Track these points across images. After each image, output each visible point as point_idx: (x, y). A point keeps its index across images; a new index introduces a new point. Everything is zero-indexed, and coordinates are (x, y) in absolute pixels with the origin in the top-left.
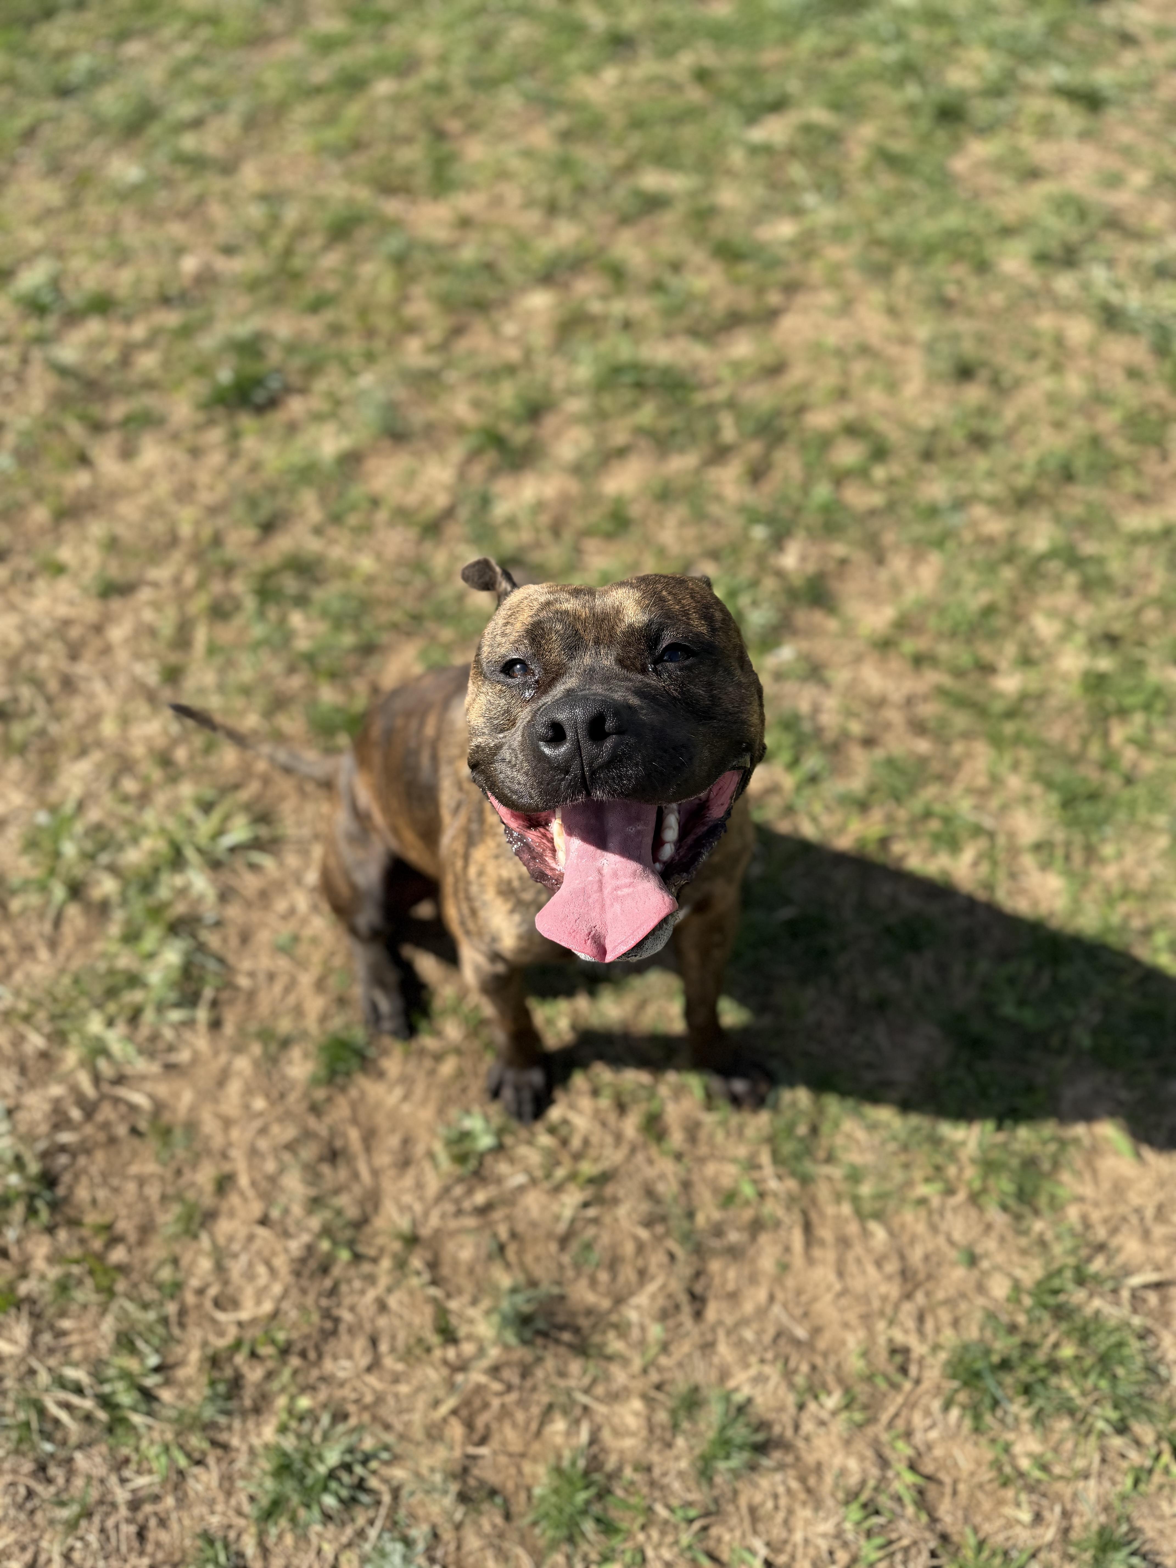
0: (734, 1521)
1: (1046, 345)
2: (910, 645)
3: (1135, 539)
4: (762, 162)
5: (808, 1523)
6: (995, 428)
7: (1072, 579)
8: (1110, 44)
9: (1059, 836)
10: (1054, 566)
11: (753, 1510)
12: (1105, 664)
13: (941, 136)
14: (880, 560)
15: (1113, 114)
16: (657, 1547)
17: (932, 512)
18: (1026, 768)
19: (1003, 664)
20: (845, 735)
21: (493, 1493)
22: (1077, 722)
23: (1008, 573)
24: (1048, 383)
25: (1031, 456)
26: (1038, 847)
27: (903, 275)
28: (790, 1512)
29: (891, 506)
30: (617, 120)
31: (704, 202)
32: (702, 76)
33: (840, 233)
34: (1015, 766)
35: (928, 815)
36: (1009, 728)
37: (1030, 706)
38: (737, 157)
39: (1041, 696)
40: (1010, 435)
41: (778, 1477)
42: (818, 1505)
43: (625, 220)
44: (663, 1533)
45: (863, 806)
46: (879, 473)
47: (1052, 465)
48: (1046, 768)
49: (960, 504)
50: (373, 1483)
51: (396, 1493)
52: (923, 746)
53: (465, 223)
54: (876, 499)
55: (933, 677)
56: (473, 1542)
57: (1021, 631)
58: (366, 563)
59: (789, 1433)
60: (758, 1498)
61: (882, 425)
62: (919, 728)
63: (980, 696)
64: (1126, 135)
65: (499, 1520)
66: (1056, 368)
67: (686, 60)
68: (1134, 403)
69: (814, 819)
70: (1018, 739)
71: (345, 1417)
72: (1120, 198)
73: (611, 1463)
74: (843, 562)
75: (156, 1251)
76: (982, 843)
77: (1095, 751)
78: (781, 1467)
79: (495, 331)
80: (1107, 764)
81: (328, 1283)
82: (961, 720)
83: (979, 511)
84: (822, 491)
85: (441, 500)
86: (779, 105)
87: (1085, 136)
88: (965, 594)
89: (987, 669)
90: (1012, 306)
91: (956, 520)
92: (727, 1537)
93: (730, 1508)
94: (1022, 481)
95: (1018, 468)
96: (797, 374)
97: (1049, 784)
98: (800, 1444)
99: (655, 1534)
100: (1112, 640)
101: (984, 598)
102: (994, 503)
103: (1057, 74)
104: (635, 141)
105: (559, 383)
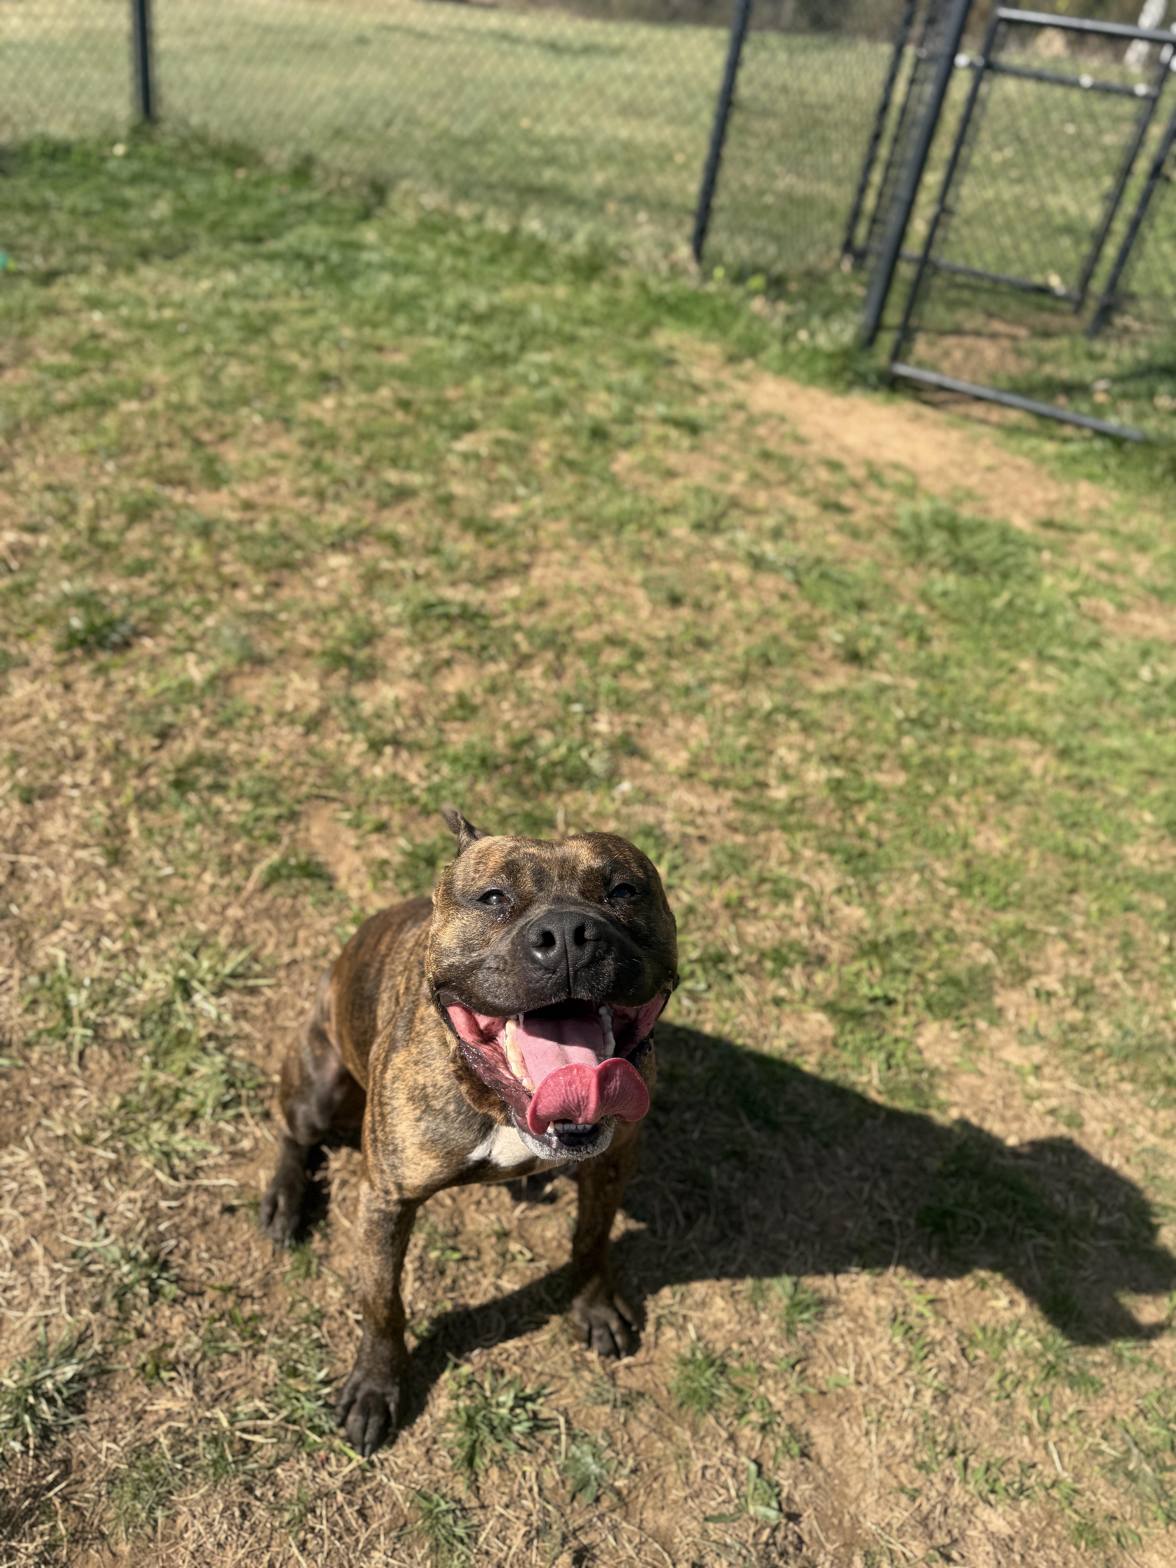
0: (821, 1360)
1: (721, 581)
2: (707, 775)
3: (825, 698)
4: (473, 465)
5: (869, 1346)
6: (708, 635)
7: (794, 725)
8: (688, 392)
9: (850, 881)
10: (781, 718)
11: (830, 1349)
12: (838, 773)
13: (598, 450)
14: (665, 724)
15: (707, 436)
16: (775, 1393)
17: (687, 691)
18: (813, 843)
19: (773, 782)
20: (684, 836)
21: (641, 1395)
22: (833, 811)
23: (753, 724)
24: (730, 606)
25: (739, 651)
26: (839, 891)
27: (608, 540)
28: (856, 1344)
29: (657, 688)
30: (348, 435)
31: (442, 491)
32: (405, 405)
33: (551, 513)
34: (805, 843)
35: (762, 880)
36: (792, 819)
37: (798, 805)
38: (454, 462)
39: (803, 798)
40: (718, 640)
41: (839, 1322)
42: (872, 1333)
43: (383, 505)
44: (776, 1383)
45: (717, 878)
46: (641, 668)
47: (755, 653)
48: (826, 842)
49: (703, 684)
50: (545, 1413)
51: (565, 1413)
52: (739, 839)
53: (248, 506)
54: (647, 684)
55: (728, 795)
56: (638, 1431)
57: (774, 760)
58: (266, 754)
59: (834, 1293)
60: (831, 1340)
61: (632, 636)
62: (732, 828)
63: (764, 802)
64: (721, 450)
65: (653, 1410)
66: (734, 595)
67: (385, 393)
68: (791, 615)
69: (689, 893)
70: (800, 827)
71: (502, 1373)
72: (733, 488)
73: (720, 1347)
74: (639, 725)
75: (282, 1296)
76: (805, 892)
77: (850, 827)
78: (838, 1315)
79: (309, 583)
80: (862, 834)
81: (448, 1281)
82: (757, 819)
83: (717, 688)
84: (606, 681)
85: (314, 705)
86: (470, 427)
87: (693, 449)
88: (728, 740)
89: (763, 785)
90: (688, 557)
91: (705, 695)
92: (820, 1373)
93: (814, 1352)
94: (740, 666)
95: (732, 659)
96: (557, 607)
97: (832, 851)
98: (844, 1298)
99: (770, 1382)
100: (836, 759)
101: (743, 741)
102: (726, 681)
103: (660, 409)
104: (368, 449)
105: (377, 618)
